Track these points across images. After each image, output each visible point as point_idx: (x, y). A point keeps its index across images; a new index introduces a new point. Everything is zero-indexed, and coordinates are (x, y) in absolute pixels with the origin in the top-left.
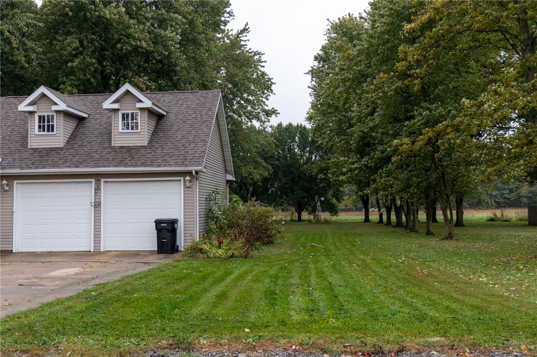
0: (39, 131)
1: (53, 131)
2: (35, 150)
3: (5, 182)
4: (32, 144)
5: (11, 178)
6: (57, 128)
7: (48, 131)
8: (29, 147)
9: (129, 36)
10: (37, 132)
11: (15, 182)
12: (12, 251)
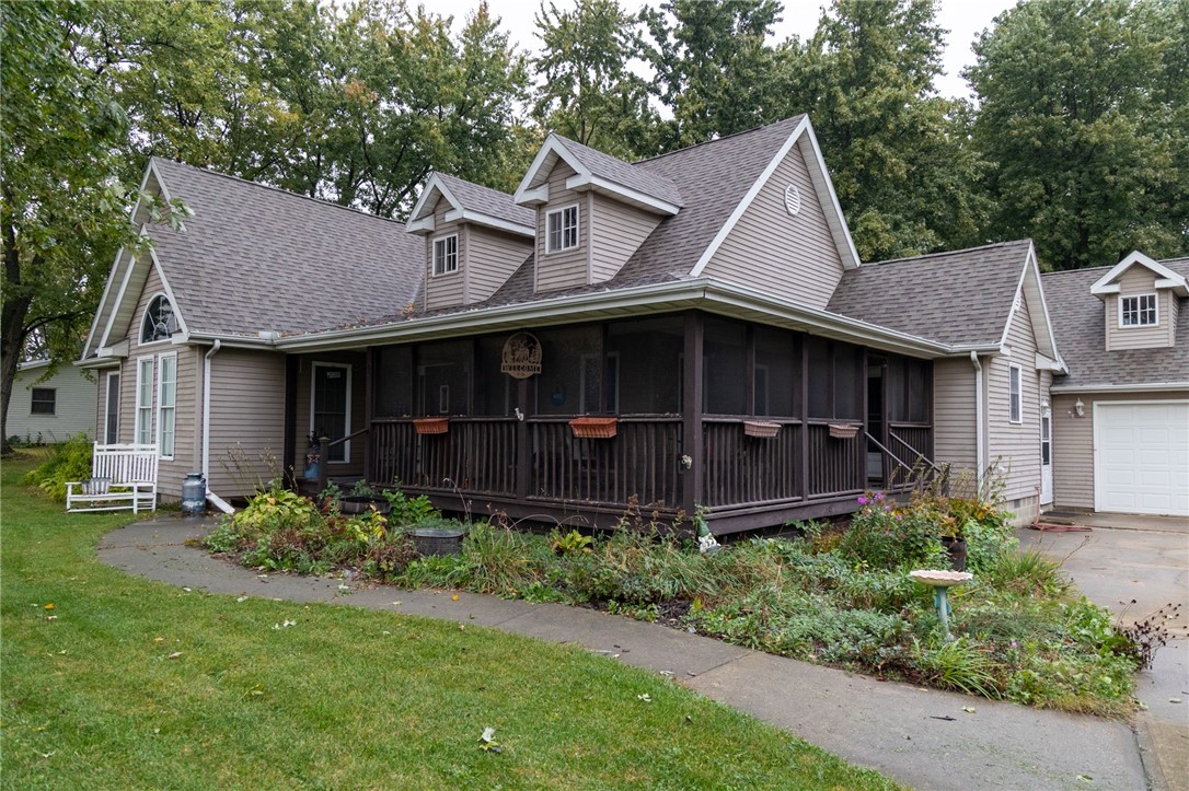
0: (1125, 324)
1: (1153, 320)
2: (1121, 353)
3: (1079, 404)
4: (1112, 344)
5: (1090, 397)
6: (1160, 316)
7: (1144, 321)
8: (1107, 349)
9: (1133, 163)
10: (1121, 325)
11: (1095, 403)
12: (1093, 509)
